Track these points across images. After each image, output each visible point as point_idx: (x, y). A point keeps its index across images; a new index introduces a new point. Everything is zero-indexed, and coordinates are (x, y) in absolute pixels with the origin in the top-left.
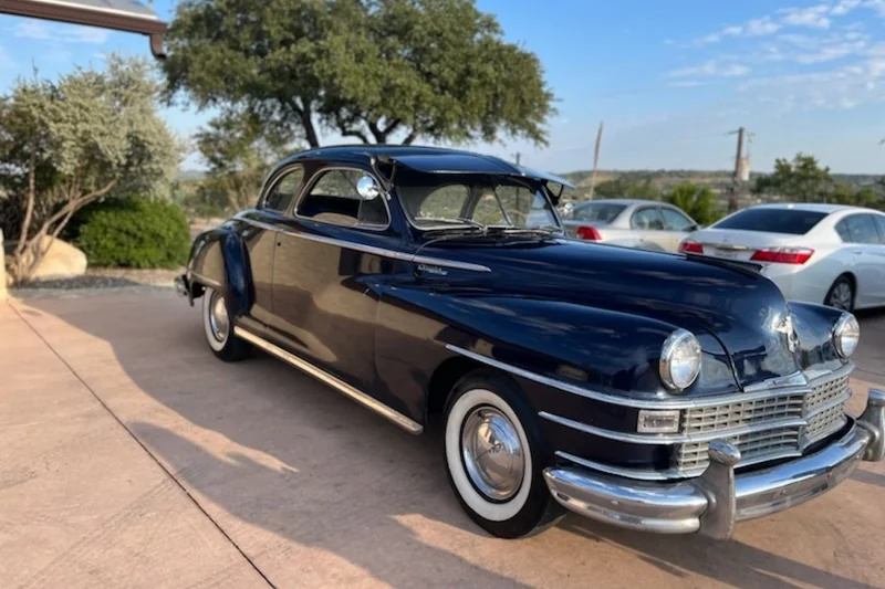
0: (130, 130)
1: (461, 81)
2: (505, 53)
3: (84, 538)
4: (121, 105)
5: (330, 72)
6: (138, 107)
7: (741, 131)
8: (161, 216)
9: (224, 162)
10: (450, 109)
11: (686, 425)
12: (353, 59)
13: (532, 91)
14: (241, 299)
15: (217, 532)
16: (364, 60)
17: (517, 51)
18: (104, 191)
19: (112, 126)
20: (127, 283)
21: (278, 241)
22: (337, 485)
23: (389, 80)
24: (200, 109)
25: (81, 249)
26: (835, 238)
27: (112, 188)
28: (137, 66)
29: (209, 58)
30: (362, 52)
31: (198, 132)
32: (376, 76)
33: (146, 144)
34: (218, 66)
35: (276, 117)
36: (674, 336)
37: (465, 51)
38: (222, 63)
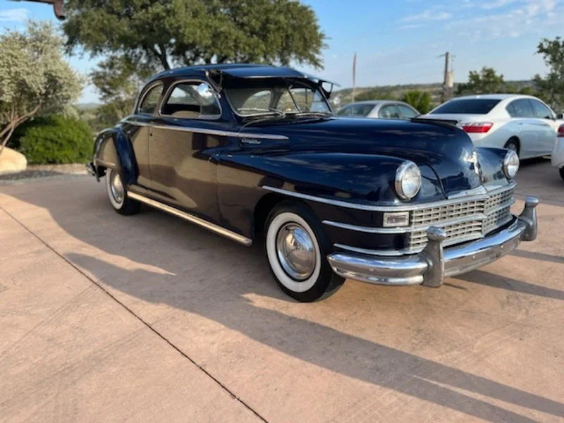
0: (46, 70)
1: (264, 27)
2: (291, 6)
3: (43, 322)
4: (38, 54)
5: (176, 25)
6: (49, 55)
7: (447, 55)
8: (73, 129)
9: (111, 91)
10: (258, 47)
11: (413, 221)
12: (191, 15)
13: (310, 32)
14: (130, 174)
15: (127, 312)
16: (199, 16)
17: (299, 6)
18: (32, 113)
19: (33, 68)
20: (55, 173)
21: (150, 132)
22: (201, 281)
23: (216, 28)
24: (92, 56)
25: (22, 153)
26: (506, 115)
27: (38, 110)
28: (46, 27)
29: (93, 20)
30: (197, 10)
31: (91, 72)
32: (207, 26)
33: (57, 79)
34: (100, 25)
35: (144, 60)
36: (403, 165)
37: (264, 6)
38: (102, 23)
